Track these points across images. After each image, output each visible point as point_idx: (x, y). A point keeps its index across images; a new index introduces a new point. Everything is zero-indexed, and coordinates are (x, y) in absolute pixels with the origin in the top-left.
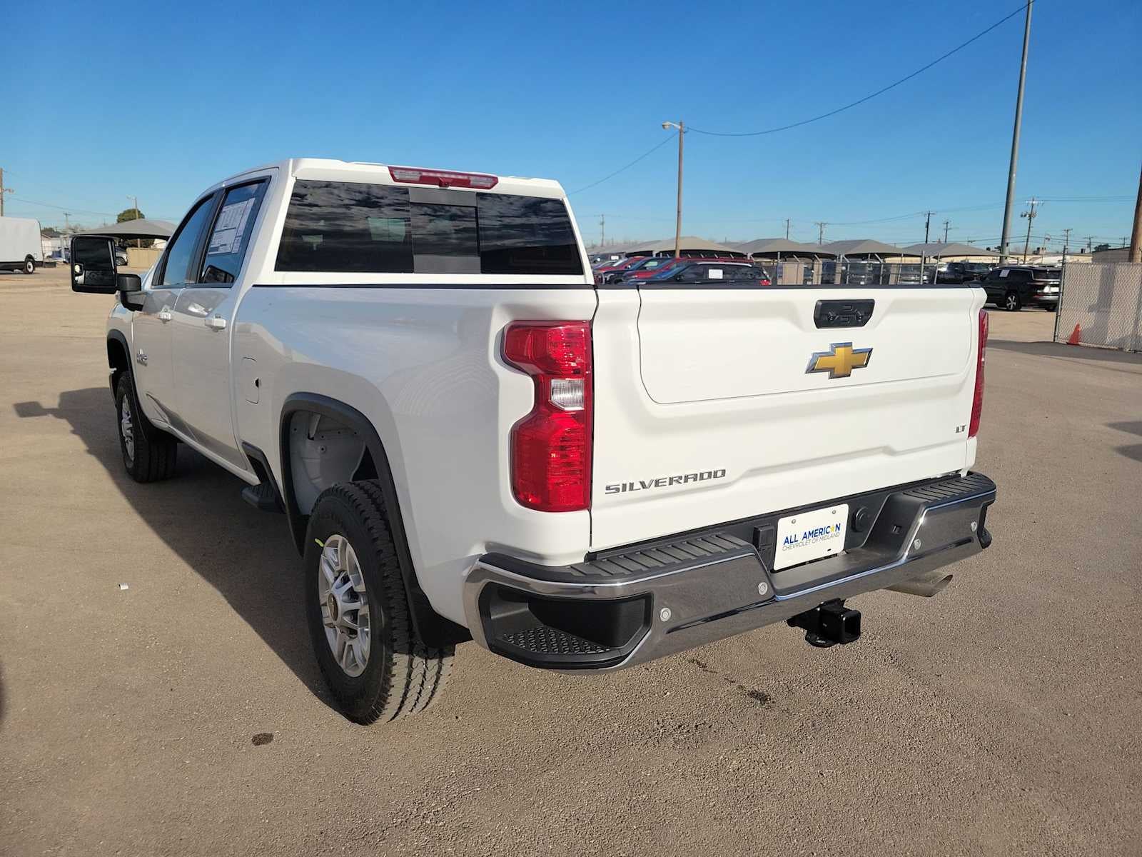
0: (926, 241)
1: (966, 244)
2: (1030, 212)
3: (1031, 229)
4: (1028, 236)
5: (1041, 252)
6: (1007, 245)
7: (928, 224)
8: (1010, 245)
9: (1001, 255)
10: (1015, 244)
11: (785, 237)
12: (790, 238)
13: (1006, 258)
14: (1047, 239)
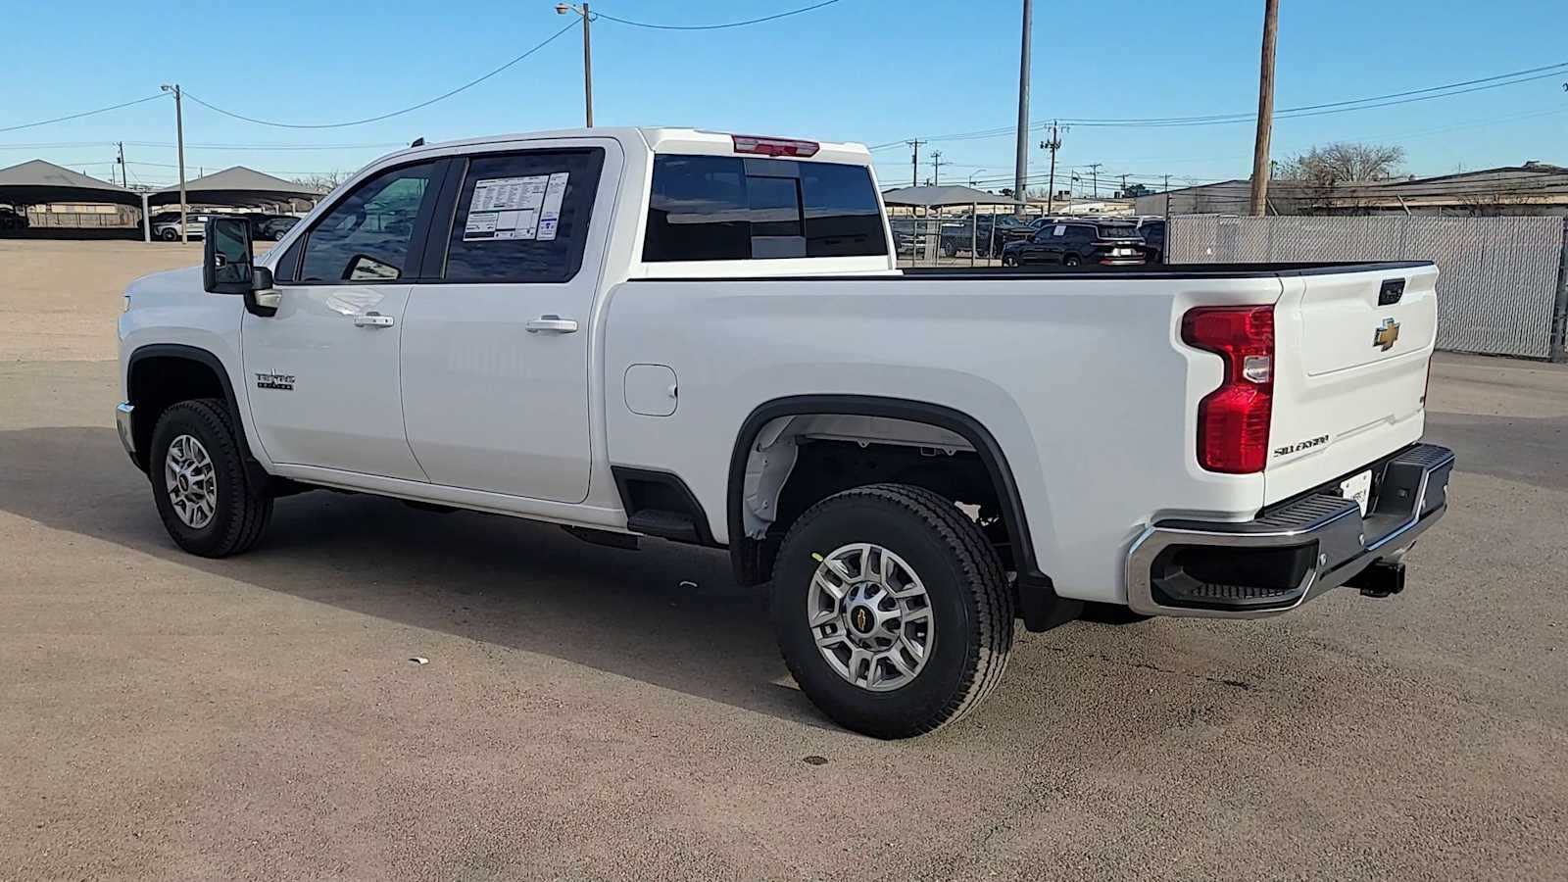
0: (915, 183)
1: (967, 185)
2: (1052, 141)
3: (1055, 165)
4: (1052, 175)
5: (1065, 197)
6: (1024, 189)
7: (915, 157)
8: (1027, 187)
9: (1017, 202)
10: (1036, 186)
13: (1024, 206)
14: (1074, 178)
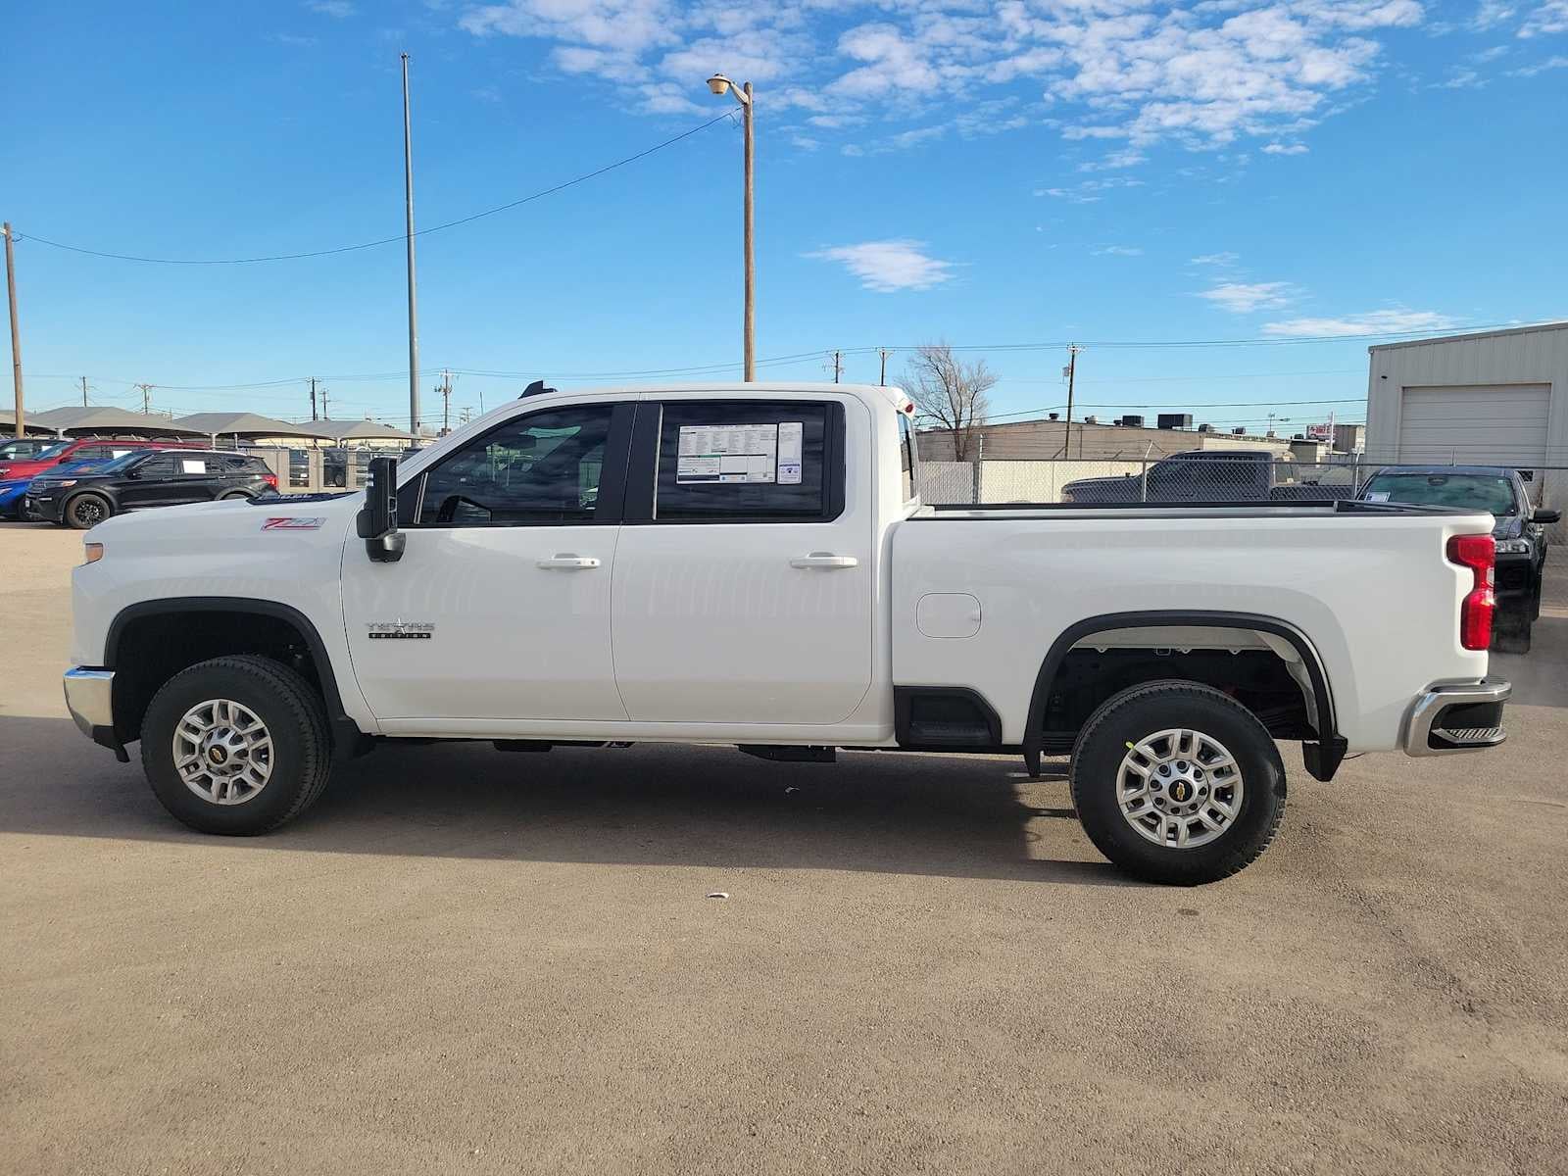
11: (83, 405)
12: (88, 405)
